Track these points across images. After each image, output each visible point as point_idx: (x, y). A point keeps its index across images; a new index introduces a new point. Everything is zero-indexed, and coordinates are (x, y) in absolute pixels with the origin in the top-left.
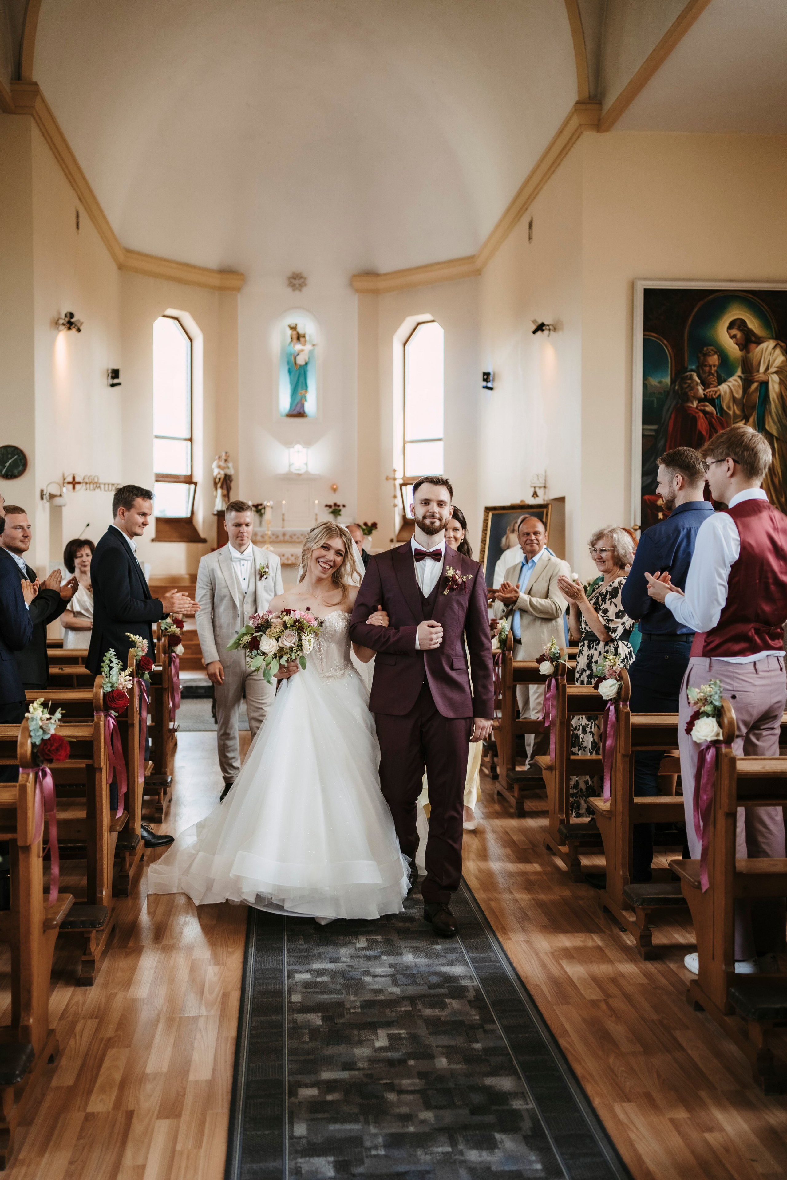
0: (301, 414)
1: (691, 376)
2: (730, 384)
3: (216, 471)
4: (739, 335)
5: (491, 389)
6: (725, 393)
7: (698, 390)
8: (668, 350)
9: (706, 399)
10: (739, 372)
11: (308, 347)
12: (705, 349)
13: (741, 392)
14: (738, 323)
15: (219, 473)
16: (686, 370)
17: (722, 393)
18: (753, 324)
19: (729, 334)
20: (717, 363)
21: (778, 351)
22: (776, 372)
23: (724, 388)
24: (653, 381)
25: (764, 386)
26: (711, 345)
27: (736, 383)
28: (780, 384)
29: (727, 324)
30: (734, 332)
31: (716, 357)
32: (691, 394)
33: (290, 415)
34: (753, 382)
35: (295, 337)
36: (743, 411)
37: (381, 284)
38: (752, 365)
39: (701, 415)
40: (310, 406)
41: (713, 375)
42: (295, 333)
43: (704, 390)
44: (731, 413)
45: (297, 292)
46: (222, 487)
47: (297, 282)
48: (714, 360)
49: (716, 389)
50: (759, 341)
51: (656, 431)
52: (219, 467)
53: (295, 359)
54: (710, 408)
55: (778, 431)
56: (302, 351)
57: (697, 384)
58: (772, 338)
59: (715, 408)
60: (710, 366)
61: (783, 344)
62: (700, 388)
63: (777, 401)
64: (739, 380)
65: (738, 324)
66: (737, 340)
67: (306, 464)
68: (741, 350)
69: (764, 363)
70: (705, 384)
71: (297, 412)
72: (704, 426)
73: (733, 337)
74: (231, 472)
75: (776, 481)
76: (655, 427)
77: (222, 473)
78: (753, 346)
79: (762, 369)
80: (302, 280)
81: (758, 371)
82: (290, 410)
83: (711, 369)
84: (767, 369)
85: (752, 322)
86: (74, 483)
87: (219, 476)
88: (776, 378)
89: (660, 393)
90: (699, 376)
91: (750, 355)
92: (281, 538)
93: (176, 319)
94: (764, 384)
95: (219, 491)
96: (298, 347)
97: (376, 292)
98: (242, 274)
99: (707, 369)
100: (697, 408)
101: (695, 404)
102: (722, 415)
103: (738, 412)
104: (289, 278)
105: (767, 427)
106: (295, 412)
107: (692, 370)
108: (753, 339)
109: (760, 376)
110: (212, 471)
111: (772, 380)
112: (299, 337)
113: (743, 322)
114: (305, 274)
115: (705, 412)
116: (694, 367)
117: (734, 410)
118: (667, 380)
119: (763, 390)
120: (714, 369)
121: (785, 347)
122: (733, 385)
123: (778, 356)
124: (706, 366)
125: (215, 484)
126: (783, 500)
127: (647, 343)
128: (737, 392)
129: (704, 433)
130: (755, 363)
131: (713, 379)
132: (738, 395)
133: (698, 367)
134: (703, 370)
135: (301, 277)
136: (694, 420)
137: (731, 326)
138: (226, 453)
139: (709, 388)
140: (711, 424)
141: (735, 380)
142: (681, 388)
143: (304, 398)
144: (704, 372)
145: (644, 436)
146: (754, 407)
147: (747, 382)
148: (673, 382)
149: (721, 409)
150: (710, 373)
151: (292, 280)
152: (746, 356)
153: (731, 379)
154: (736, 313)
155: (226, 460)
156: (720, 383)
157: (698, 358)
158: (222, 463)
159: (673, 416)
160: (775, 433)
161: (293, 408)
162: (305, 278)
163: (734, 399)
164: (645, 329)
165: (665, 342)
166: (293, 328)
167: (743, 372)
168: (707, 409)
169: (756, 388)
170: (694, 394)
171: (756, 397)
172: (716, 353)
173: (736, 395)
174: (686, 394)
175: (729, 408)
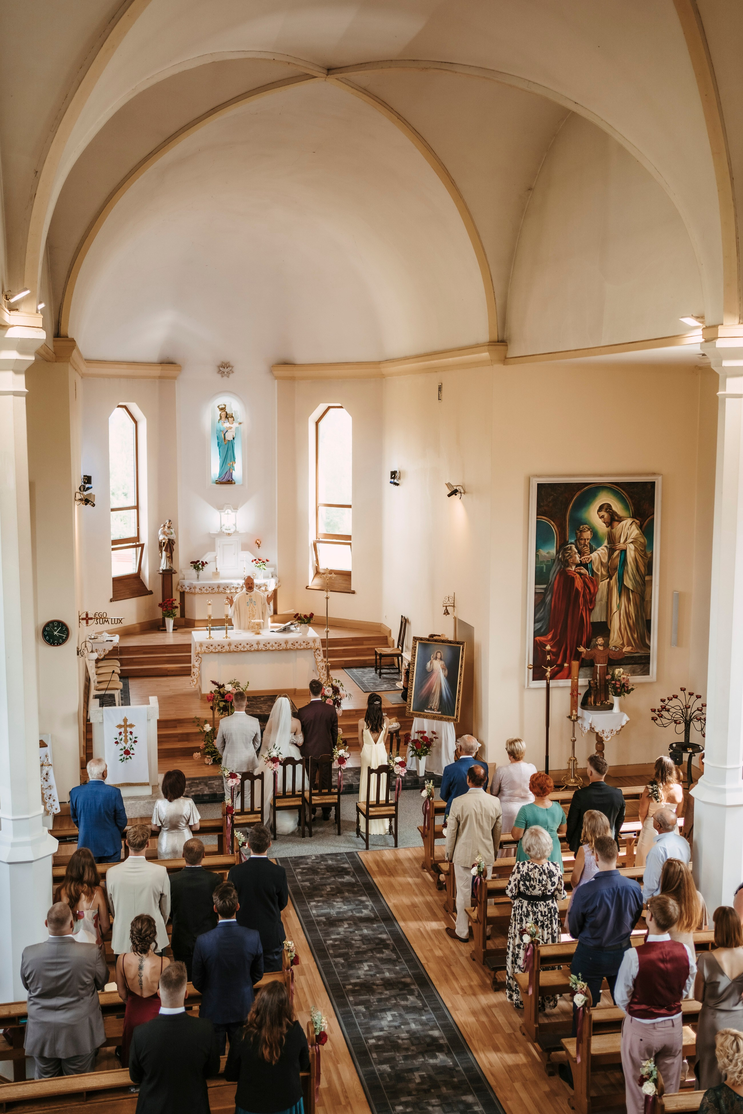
0: (230, 482)
1: (571, 549)
2: (598, 552)
3: (161, 537)
4: (606, 515)
5: (397, 484)
6: (596, 559)
7: (576, 557)
8: (554, 529)
9: (581, 564)
10: (606, 543)
11: (235, 425)
12: (581, 527)
13: (607, 558)
14: (605, 506)
15: (164, 539)
16: (566, 543)
17: (593, 559)
18: (617, 507)
19: (599, 515)
20: (590, 537)
21: (634, 526)
22: (632, 542)
23: (594, 555)
24: (543, 552)
25: (623, 552)
26: (586, 524)
27: (603, 552)
28: (635, 551)
29: (597, 508)
30: (602, 513)
31: (589, 532)
32: (571, 561)
33: (219, 482)
34: (616, 550)
35: (223, 416)
36: (608, 572)
37: (297, 373)
38: (615, 537)
39: (578, 576)
40: (237, 474)
41: (587, 546)
42: (224, 413)
43: (580, 558)
44: (599, 573)
45: (225, 378)
46: (166, 550)
47: (226, 370)
48: (587, 535)
49: (588, 556)
50: (620, 520)
51: (546, 589)
52: (164, 533)
53: (224, 435)
54: (584, 571)
55: (633, 585)
56: (231, 428)
57: (575, 553)
58: (630, 517)
59: (588, 570)
60: (585, 539)
61: (637, 521)
62: (577, 556)
63: (632, 563)
64: (605, 549)
65: (605, 508)
66: (604, 519)
67: (235, 525)
68: (607, 527)
69: (624, 536)
70: (581, 553)
71: (226, 480)
72: (580, 584)
73: (602, 517)
74: (173, 537)
75: (631, 622)
76: (544, 586)
77: (167, 538)
78: (616, 523)
79: (622, 540)
80: (229, 369)
81: (619, 542)
82: (219, 478)
83: (585, 542)
84: (626, 540)
85: (616, 506)
86: (87, 619)
87: (163, 541)
88: (632, 546)
89: (548, 561)
90: (577, 547)
91: (614, 530)
92: (216, 590)
93: (125, 407)
94: (624, 552)
95: (164, 553)
96: (227, 425)
97: (293, 379)
98: (180, 366)
99: (582, 542)
100: (575, 571)
101: (574, 567)
102: (593, 576)
103: (604, 573)
104: (219, 367)
105: (625, 583)
106: (224, 480)
107: (571, 543)
108: (616, 518)
109: (621, 546)
110: (157, 537)
111: (630, 548)
112: (228, 416)
113: (609, 506)
114: (232, 364)
115: (580, 574)
116: (573, 541)
117: (602, 571)
118: (553, 551)
119: (623, 556)
120: (587, 542)
121: (639, 524)
122: (601, 553)
123: (633, 530)
124: (582, 539)
125: (160, 547)
126: (636, 636)
127: (539, 524)
128: (604, 558)
129: (580, 590)
130: (617, 536)
131: (587, 549)
132: (605, 560)
133: (576, 541)
134: (579, 543)
135: (229, 366)
136: (573, 580)
137: (600, 509)
138: (170, 521)
139: (583, 556)
140: (585, 582)
141: (602, 549)
142: (564, 556)
143: (232, 468)
144: (581, 544)
145: (536, 593)
146: (616, 569)
147: (611, 551)
148: (558, 552)
149: (592, 571)
150: (585, 545)
151: (221, 369)
152: (611, 531)
153: (599, 549)
154: (604, 498)
155: (169, 527)
156: (591, 552)
157: (576, 534)
158: (166, 529)
159: (557, 578)
160: (631, 588)
161: (223, 475)
162: (232, 367)
163: (602, 563)
164: (538, 514)
165: (553, 523)
166: (223, 409)
167: (608, 544)
168: (582, 571)
169: (618, 554)
170: (573, 560)
171: (617, 561)
172: (589, 529)
173: (603, 560)
174: (567, 561)
175: (598, 570)
